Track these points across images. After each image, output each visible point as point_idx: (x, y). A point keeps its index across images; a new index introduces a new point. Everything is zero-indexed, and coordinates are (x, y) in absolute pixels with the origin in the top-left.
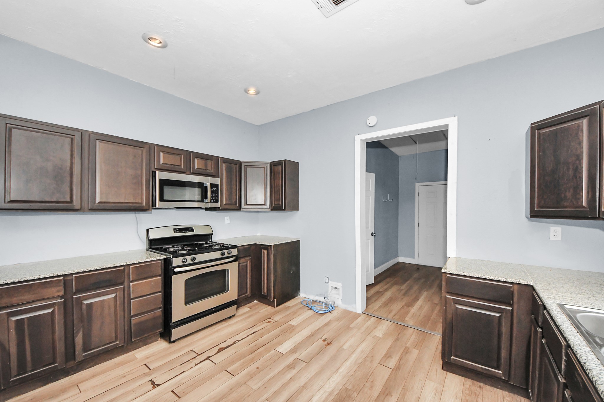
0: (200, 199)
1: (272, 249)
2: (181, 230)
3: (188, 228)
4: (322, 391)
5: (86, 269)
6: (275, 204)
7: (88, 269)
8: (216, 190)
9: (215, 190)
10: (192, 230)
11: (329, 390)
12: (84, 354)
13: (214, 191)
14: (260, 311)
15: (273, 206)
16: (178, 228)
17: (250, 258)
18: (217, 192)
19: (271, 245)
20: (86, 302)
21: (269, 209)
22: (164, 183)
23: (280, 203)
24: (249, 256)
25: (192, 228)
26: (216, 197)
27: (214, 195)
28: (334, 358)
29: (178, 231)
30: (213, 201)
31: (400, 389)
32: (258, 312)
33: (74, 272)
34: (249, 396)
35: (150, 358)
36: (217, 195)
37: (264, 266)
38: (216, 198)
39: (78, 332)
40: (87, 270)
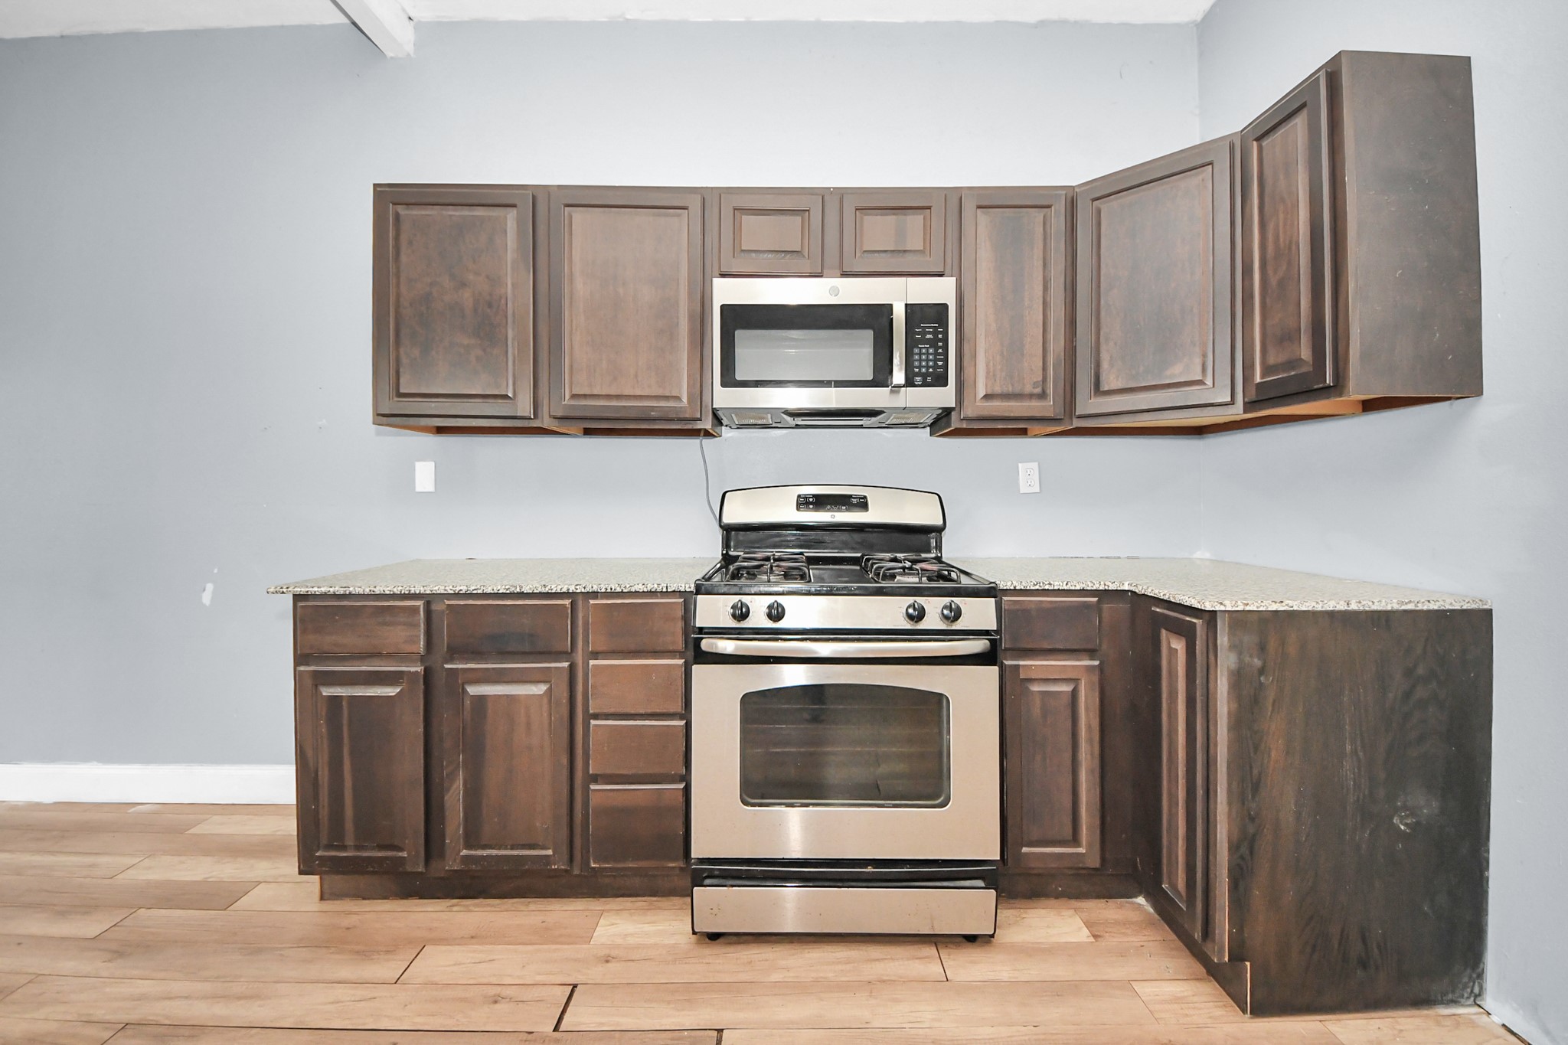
0: (869, 376)
1: (1223, 640)
2: (820, 502)
3: (850, 496)
5: (473, 588)
6: (1267, 370)
7: (478, 587)
8: (935, 333)
9: (929, 333)
10: (863, 504)
12: (464, 852)
13: (928, 336)
14: (1137, 986)
15: (1258, 380)
16: (814, 496)
17: (1096, 663)
18: (940, 340)
19: (1214, 613)
20: (473, 690)
21: (1233, 402)
22: (739, 317)
23: (1305, 353)
24: (1091, 653)
25: (865, 497)
26: (935, 360)
27: (928, 354)
29: (811, 503)
30: (924, 380)
32: (1127, 985)
33: (445, 590)
35: (612, 966)
36: (940, 354)
37: (1173, 731)
38: (935, 366)
39: (452, 776)
40: (475, 592)
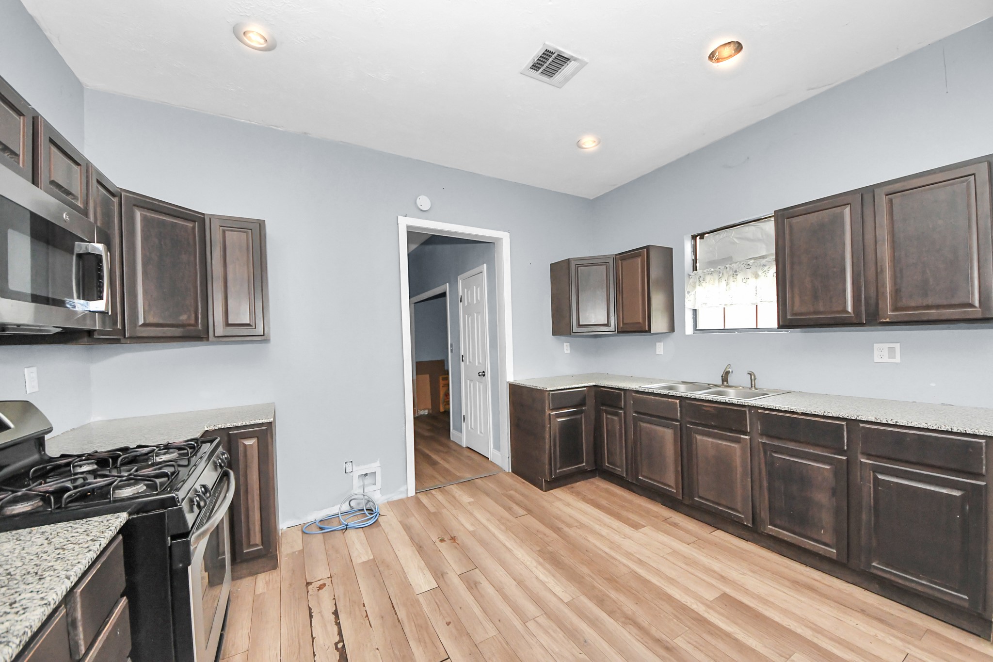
4: (534, 569)
11: (535, 564)
28: (483, 543)
31: (556, 521)
34: (507, 643)
